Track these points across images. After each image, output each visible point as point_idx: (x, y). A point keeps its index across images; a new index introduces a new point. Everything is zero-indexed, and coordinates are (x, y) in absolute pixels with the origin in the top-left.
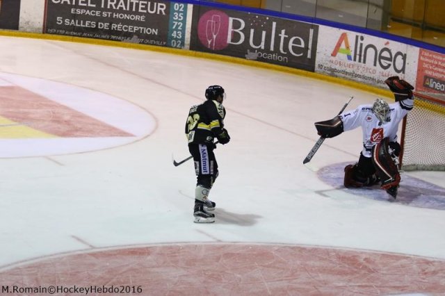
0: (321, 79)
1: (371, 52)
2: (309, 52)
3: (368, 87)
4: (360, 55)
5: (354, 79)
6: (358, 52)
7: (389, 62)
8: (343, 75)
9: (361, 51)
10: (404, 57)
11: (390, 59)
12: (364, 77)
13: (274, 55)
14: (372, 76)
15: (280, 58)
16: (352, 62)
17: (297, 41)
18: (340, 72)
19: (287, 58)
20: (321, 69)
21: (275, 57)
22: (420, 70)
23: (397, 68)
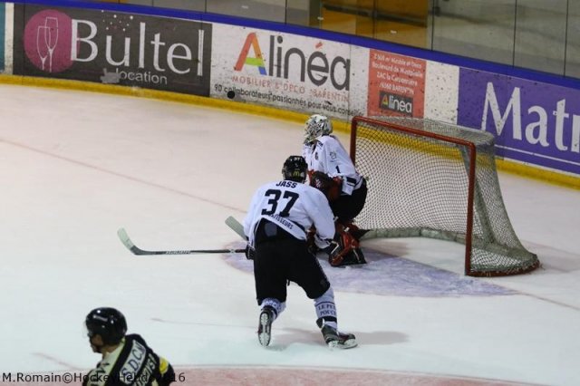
1: (295, 59)
2: (200, 66)
3: (293, 114)
4: (279, 66)
5: (271, 103)
6: (275, 62)
7: (324, 74)
8: (255, 99)
9: (279, 60)
10: (347, 65)
11: (325, 70)
12: (288, 100)
14: (299, 97)
15: (155, 79)
16: (267, 77)
17: (179, 51)
18: (249, 94)
19: (166, 78)
20: (220, 91)
21: (147, 77)
22: (373, 83)
23: (337, 81)
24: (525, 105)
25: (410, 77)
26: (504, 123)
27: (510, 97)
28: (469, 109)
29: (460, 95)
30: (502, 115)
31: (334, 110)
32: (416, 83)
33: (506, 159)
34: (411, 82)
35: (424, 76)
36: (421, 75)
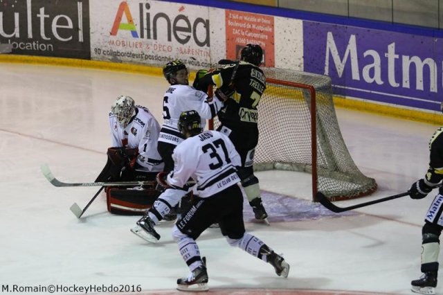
0: (101, 67)
1: (161, 22)
2: (81, 34)
4: (148, 29)
5: (144, 61)
6: (145, 26)
7: (187, 34)
8: (130, 59)
9: (148, 24)
10: (207, 24)
11: (188, 30)
12: (158, 58)
13: (34, 44)
14: (167, 55)
15: (43, 47)
16: (139, 40)
17: (62, 21)
18: (124, 55)
19: (52, 46)
20: (99, 54)
21: (36, 46)
22: (230, 38)
23: (199, 40)
24: (361, 48)
25: (261, 32)
26: (343, 66)
27: (348, 43)
28: (314, 57)
29: (304, 44)
30: (342, 60)
31: (198, 64)
32: (267, 36)
33: (347, 97)
34: (263, 36)
35: (273, 30)
36: (270, 30)
